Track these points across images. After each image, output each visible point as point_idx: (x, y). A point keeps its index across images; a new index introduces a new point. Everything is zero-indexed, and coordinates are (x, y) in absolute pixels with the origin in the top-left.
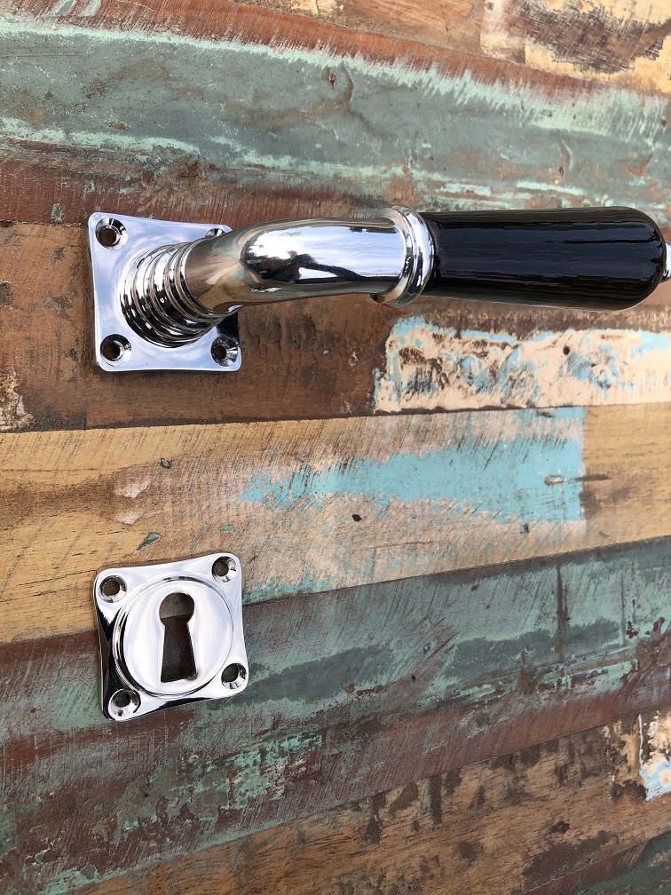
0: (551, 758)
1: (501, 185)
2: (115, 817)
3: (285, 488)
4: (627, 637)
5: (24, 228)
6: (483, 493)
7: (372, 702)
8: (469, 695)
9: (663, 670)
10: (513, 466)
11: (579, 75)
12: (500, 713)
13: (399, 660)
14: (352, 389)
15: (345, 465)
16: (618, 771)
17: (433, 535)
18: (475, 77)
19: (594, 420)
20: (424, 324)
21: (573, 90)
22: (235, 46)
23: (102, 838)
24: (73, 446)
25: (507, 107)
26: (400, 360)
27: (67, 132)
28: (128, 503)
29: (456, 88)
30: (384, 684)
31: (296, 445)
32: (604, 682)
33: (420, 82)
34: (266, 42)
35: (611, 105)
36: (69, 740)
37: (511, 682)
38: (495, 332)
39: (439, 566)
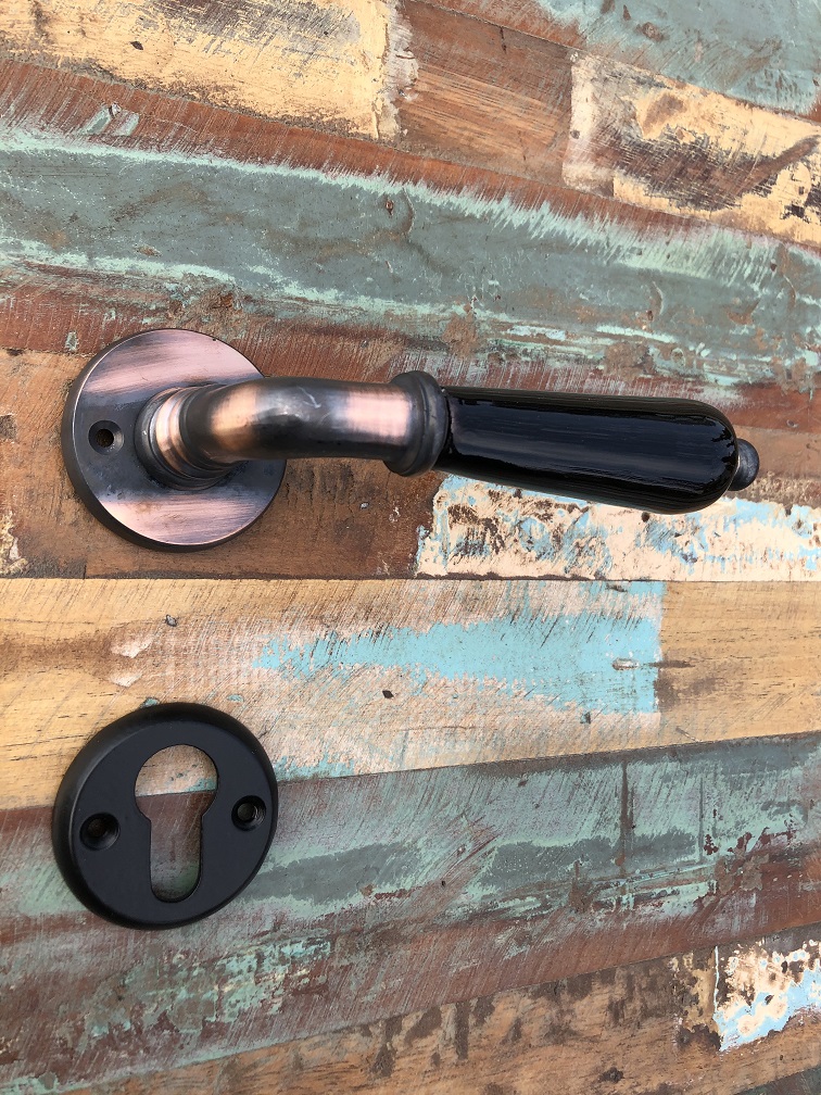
0: (605, 991)
1: (577, 329)
2: (83, 1020)
3: (307, 655)
4: (705, 853)
5: (35, 357)
6: (538, 674)
7: (392, 908)
8: (509, 908)
9: (748, 895)
10: (576, 645)
11: (675, 211)
12: (545, 932)
13: (427, 861)
14: (392, 548)
15: (378, 633)
16: (687, 1013)
17: (476, 719)
18: (554, 209)
19: (675, 598)
20: (478, 481)
21: (668, 227)
22: (283, 170)
23: (66, 1042)
24: (69, 596)
25: (589, 243)
26: (449, 518)
27: (90, 257)
28: (126, 662)
29: (532, 221)
30: (408, 888)
31: (322, 607)
32: (673, 904)
33: (491, 213)
34: (318, 167)
35: (712, 244)
36: (37, 928)
37: (560, 896)
38: (561, 494)
39: (482, 755)
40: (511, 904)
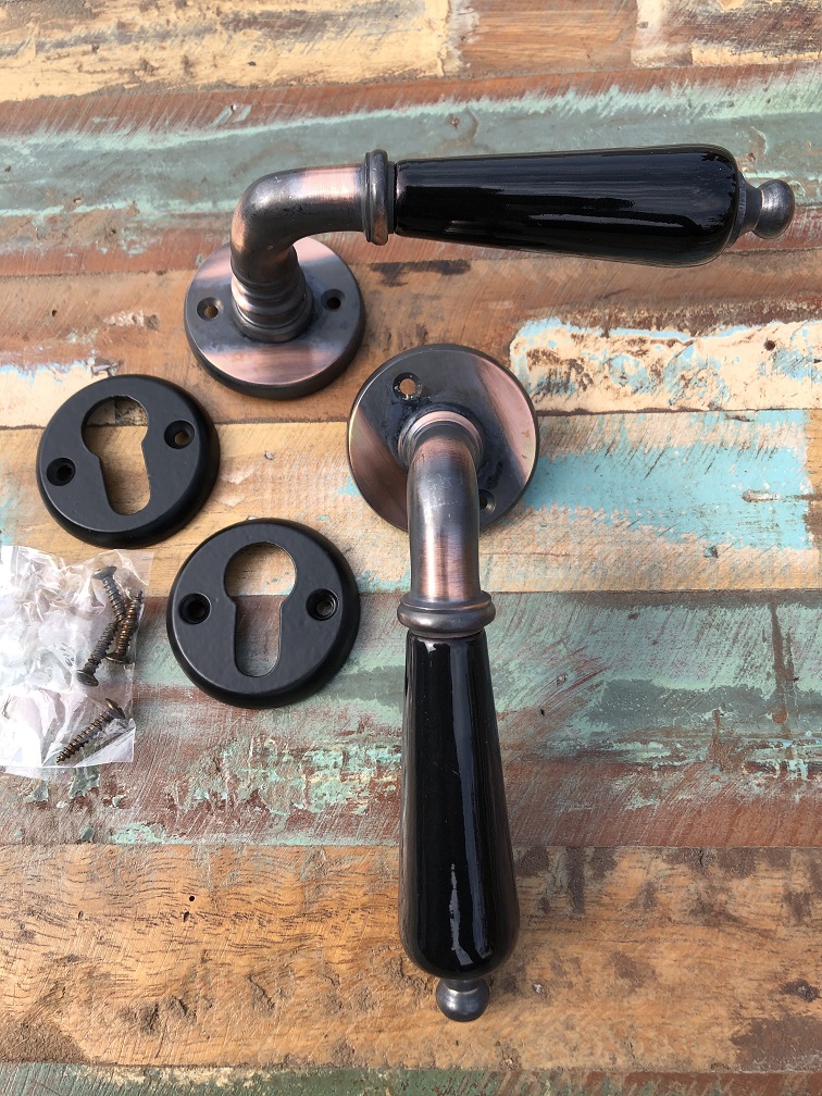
2: (187, 781)
5: (174, 274)
6: (642, 504)
8: (627, 752)
10: (690, 476)
12: (679, 787)
13: (522, 685)
17: (570, 548)
18: (624, 89)
20: (560, 325)
21: (764, 76)
22: (361, 116)
25: (667, 109)
26: (527, 361)
28: (232, 488)
29: (600, 104)
30: (501, 711)
36: (155, 695)
37: (697, 747)
38: (658, 329)
39: (578, 584)
40: (630, 747)
